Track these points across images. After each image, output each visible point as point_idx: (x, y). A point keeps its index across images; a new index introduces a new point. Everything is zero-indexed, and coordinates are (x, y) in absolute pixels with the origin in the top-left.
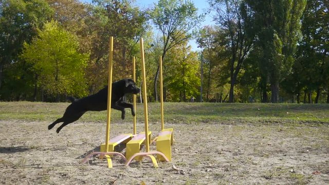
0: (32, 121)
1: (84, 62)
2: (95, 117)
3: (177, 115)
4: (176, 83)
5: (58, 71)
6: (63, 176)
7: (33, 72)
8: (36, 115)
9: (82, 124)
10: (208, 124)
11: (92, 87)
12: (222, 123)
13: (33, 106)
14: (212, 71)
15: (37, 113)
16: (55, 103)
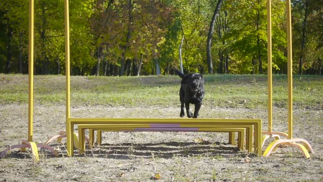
0: (8, 103)
1: (88, 7)
2: (104, 98)
3: (235, 96)
4: (244, 41)
5: (45, 22)
6: (57, 168)
7: (5, 25)
8: (13, 95)
9: (84, 108)
10: (283, 109)
11: (101, 49)
12: (307, 108)
13: (8, 81)
14: (308, 19)
15: (16, 91)
16: (43, 76)
